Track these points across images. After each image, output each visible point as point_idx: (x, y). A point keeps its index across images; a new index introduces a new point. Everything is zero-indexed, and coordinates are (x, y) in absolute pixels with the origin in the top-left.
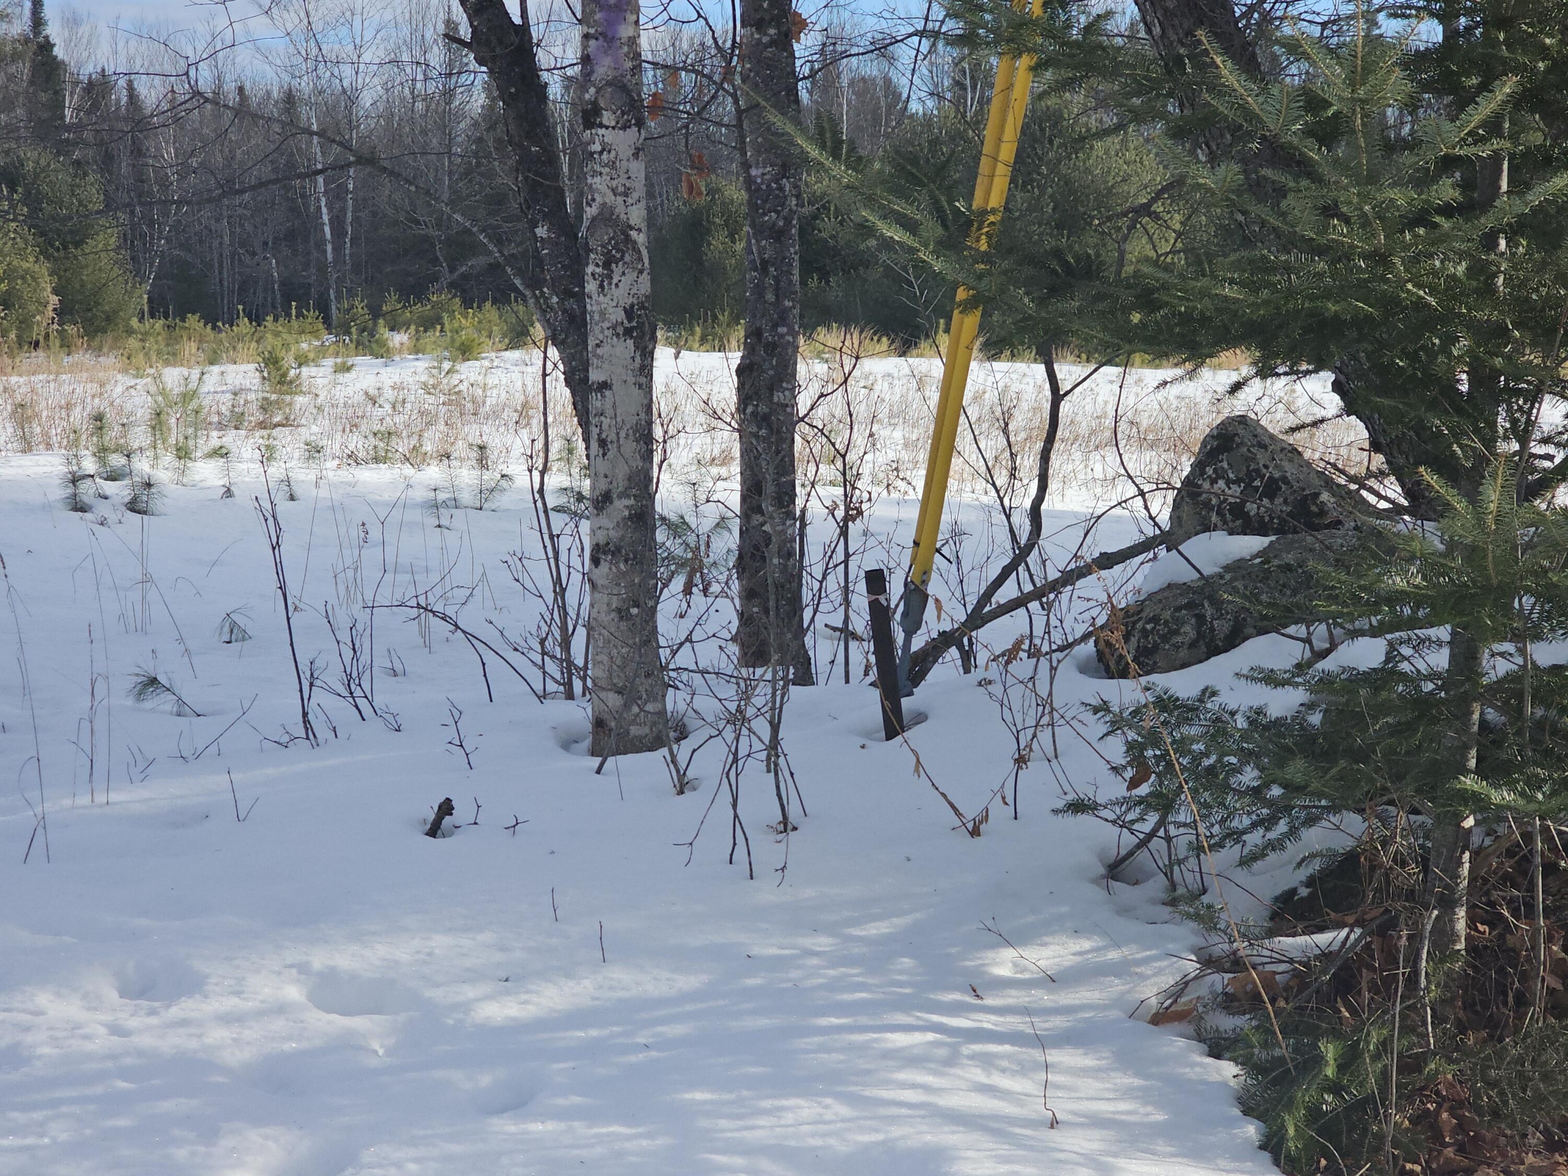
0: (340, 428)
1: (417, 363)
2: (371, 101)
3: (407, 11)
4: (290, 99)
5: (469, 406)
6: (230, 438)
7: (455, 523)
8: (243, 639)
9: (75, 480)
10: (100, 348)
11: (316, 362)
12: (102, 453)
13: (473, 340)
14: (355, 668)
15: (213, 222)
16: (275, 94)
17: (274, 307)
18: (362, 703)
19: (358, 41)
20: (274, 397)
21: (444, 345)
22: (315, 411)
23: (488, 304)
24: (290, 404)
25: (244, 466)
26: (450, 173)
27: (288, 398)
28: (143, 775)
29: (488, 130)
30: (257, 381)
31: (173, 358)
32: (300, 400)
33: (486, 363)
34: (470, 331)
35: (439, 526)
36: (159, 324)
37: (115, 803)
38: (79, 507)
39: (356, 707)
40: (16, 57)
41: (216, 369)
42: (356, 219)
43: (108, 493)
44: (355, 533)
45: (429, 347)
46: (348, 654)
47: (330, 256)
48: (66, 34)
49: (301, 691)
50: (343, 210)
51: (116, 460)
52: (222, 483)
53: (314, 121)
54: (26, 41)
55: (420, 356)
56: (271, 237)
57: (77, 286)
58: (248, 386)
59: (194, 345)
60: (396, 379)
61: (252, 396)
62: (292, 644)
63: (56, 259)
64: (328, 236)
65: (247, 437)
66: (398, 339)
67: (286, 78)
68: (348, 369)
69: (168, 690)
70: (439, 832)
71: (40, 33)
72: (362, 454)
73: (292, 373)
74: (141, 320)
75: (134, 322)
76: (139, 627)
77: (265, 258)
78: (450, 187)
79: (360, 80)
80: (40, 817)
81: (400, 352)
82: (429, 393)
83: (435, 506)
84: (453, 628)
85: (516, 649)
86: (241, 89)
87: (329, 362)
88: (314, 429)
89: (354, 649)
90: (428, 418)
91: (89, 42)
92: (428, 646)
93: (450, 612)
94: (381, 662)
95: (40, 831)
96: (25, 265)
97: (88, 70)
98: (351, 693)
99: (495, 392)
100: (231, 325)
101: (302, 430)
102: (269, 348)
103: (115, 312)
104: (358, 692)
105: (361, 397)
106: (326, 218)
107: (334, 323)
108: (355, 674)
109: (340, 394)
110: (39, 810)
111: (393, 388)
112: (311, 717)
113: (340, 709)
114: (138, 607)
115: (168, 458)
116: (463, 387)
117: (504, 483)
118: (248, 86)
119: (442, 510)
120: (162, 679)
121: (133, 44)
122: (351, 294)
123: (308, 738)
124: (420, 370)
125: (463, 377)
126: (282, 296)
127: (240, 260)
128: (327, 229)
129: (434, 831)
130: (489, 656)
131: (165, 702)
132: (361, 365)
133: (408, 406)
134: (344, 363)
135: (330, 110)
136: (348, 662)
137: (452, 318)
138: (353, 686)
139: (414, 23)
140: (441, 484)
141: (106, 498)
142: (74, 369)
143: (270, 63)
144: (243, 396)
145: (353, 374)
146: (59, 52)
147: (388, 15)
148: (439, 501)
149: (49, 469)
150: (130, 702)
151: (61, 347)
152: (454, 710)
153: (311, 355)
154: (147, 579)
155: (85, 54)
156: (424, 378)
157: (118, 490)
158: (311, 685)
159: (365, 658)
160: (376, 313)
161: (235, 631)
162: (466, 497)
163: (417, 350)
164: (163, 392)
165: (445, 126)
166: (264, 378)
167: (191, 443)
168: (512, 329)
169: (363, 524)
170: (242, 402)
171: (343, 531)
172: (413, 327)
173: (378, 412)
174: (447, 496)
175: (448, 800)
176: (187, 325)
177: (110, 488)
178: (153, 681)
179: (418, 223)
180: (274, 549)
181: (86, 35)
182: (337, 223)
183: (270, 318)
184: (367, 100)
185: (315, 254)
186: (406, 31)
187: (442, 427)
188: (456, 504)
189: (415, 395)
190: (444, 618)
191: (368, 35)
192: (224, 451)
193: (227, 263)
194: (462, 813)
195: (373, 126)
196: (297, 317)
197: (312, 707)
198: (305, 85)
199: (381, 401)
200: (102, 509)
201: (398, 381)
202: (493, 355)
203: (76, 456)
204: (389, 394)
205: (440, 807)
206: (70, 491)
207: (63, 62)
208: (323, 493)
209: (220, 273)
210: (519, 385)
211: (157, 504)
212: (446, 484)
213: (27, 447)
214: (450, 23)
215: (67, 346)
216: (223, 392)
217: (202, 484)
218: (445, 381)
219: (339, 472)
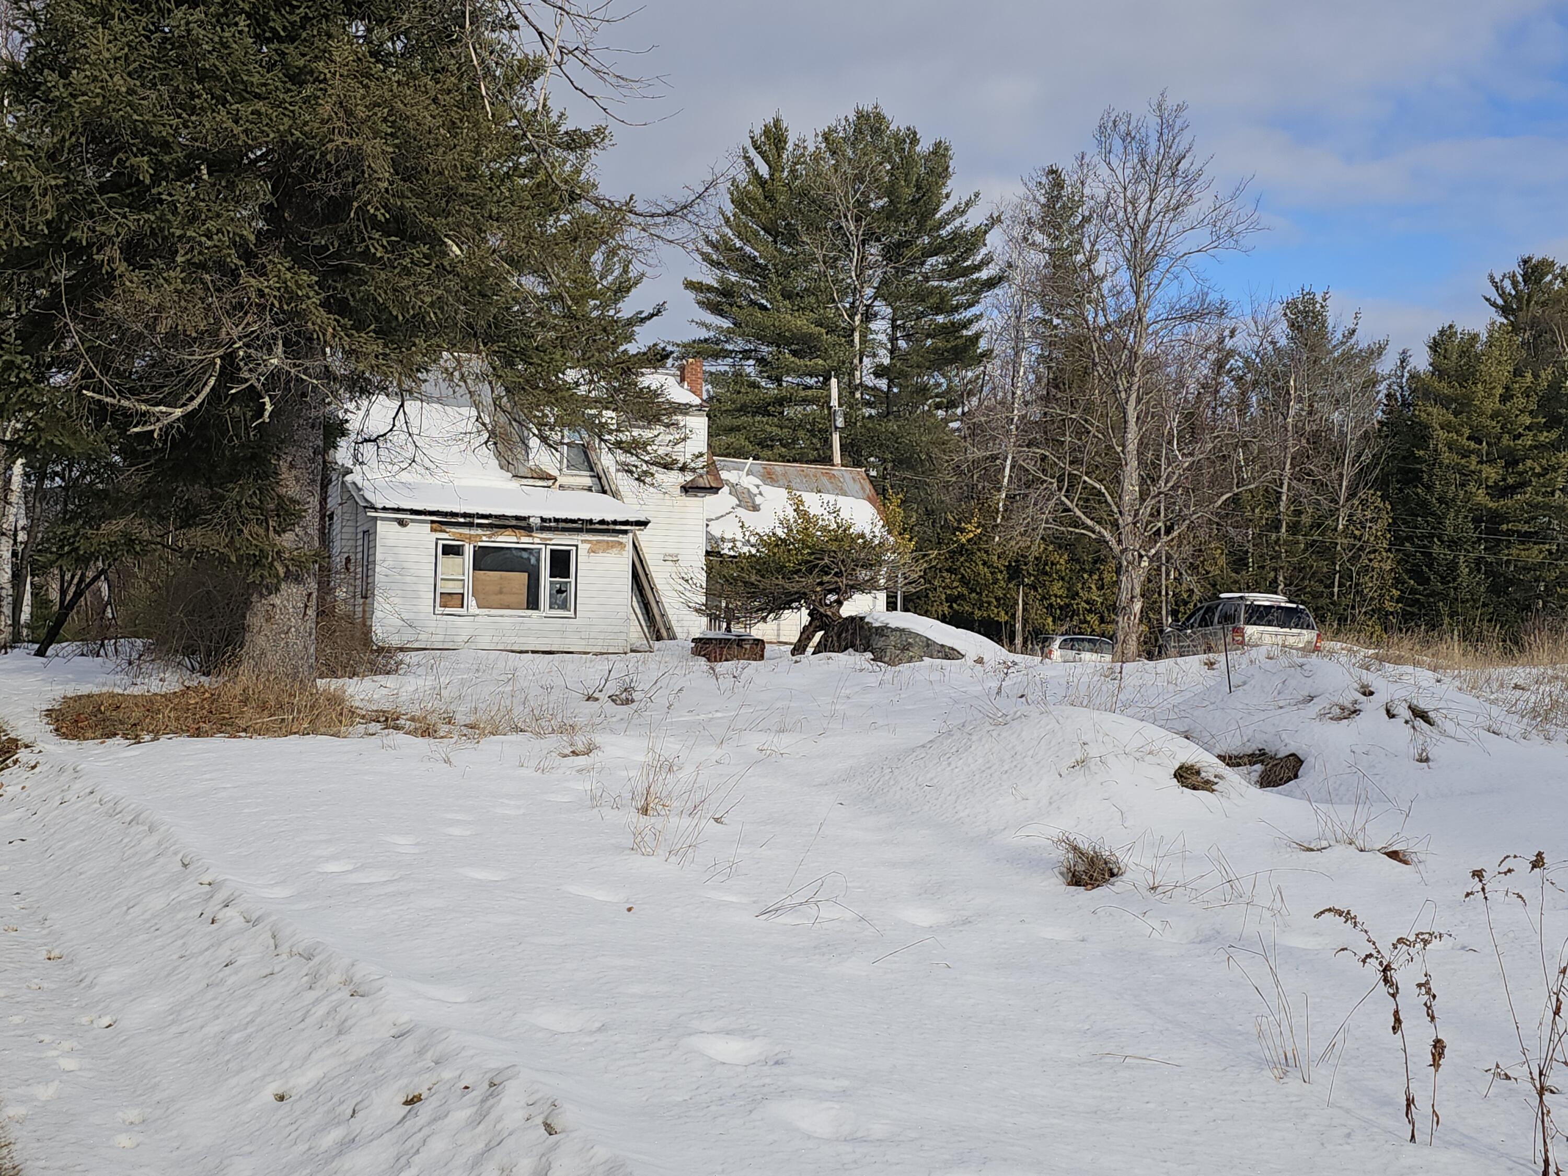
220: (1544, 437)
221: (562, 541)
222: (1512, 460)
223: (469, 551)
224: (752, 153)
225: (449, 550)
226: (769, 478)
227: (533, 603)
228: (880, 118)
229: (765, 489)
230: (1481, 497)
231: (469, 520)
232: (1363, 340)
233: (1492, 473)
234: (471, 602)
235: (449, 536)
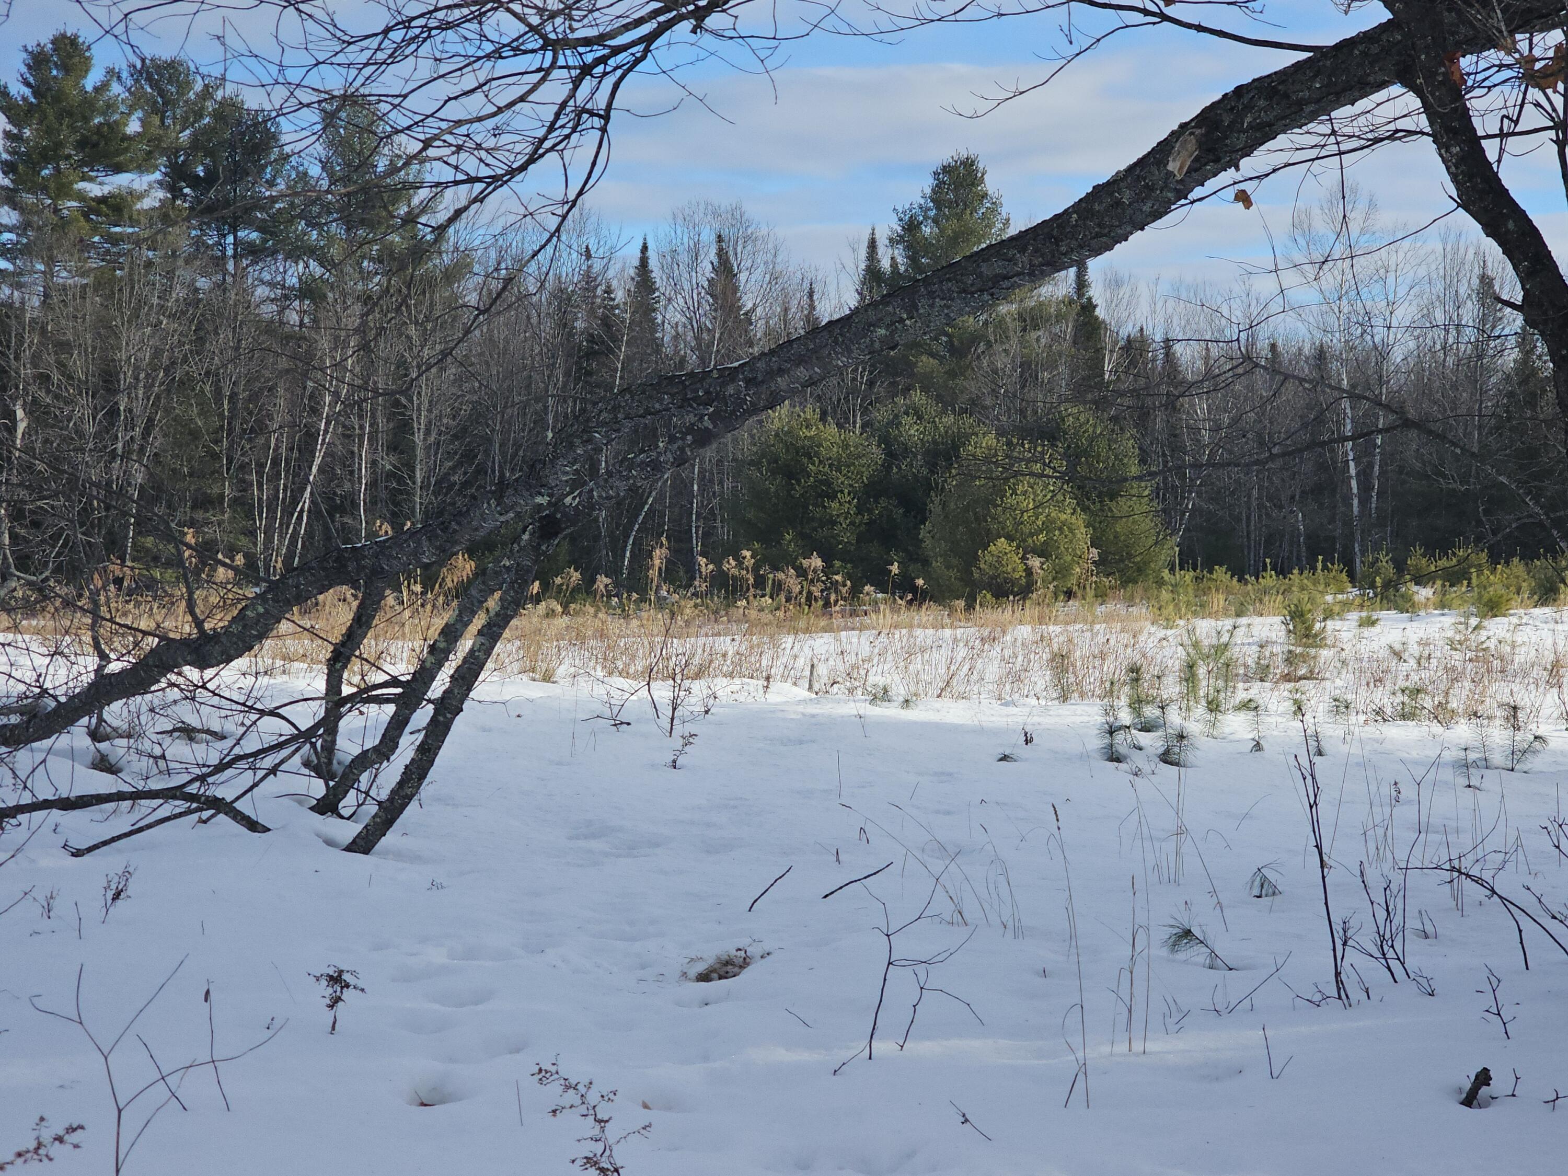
0: (1364, 682)
1: (1443, 619)
2: (1402, 357)
3: (1441, 266)
4: (1321, 355)
5: (1496, 663)
6: (1256, 691)
7: (1486, 784)
8: (1274, 894)
9: (1112, 731)
10: (1132, 598)
11: (1340, 616)
12: (1136, 704)
13: (1501, 596)
14: (1388, 929)
15: (1242, 475)
16: (1306, 351)
17: (1299, 559)
18: (1395, 965)
19: (1391, 298)
20: (1299, 650)
21: (1472, 601)
22: (1339, 665)
23: (1516, 560)
24: (1315, 657)
25: (1272, 720)
26: (1480, 427)
27: (1313, 651)
28: (1178, 1026)
29: (1520, 384)
30: (1283, 633)
31: (1202, 609)
32: (1325, 653)
33: (1514, 620)
34: (1499, 586)
35: (1469, 786)
36: (1189, 576)
37: (1151, 1053)
38: (1114, 757)
39: (1389, 968)
40: (1059, 317)
41: (1243, 621)
42: (1382, 472)
43: (1142, 744)
44: (1387, 790)
45: (1457, 602)
46: (1381, 915)
47: (1356, 509)
48: (1108, 295)
49: (1334, 950)
50: (1371, 465)
51: (1151, 712)
52: (1251, 736)
53: (1344, 376)
54: (1071, 302)
55: (1446, 611)
56: (1298, 491)
57: (1111, 537)
58: (1274, 639)
59: (1222, 597)
60: (1421, 634)
61: (1277, 649)
62: (1326, 903)
63: (1092, 512)
64: (1355, 491)
65: (1272, 690)
66: (1424, 593)
67: (1318, 335)
68: (1373, 623)
69: (1202, 942)
70: (1475, 1102)
71: (1083, 295)
72: (1388, 710)
73: (1318, 626)
74: (1172, 570)
75: (1166, 574)
76: (1172, 878)
77: (1292, 512)
78: (1479, 442)
79: (1392, 336)
80: (1081, 1062)
81: (1426, 606)
82: (1456, 649)
83: (1465, 766)
84: (1488, 893)
85: (1554, 917)
86: (1273, 347)
87: (1354, 616)
88: (1339, 683)
89: (1387, 910)
90: (1454, 675)
91: (1129, 303)
92: (1460, 908)
93: (1487, 876)
94: (1413, 923)
95: (1081, 1077)
96: (1063, 517)
97: (1128, 330)
98: (1384, 954)
99: (1523, 649)
100: (1257, 579)
101: (1328, 684)
102: (1295, 602)
103: (1146, 563)
104: (1390, 954)
105: (1384, 653)
106: (1353, 471)
107: (1359, 576)
108: (1387, 936)
109: (1365, 649)
110: (1080, 1055)
111: (1419, 643)
112: (1343, 977)
113: (1374, 971)
114: (1172, 858)
115: (1200, 710)
116: (1492, 644)
117: (1537, 745)
118: (1280, 343)
119: (1472, 770)
120: (1196, 931)
121: (1171, 303)
122: (1377, 548)
123: (1340, 998)
124: (1446, 625)
125: (1491, 633)
126: (1308, 548)
127: (1267, 514)
128: (1354, 483)
129: (1470, 1100)
130: (1526, 923)
131: (1198, 954)
132: (1386, 619)
133: (1434, 662)
134: (1369, 617)
135: (1360, 365)
136: (1381, 923)
137: (1480, 572)
138: (1386, 948)
139: (1448, 278)
140: (1471, 743)
141: (1141, 749)
142: (1108, 618)
143: (1303, 321)
144: (1269, 648)
145: (1377, 629)
146: (1100, 312)
147: (1422, 271)
148: (1470, 761)
149: (1086, 719)
150: (1164, 952)
151: (1096, 596)
152: (1492, 978)
153: (1336, 609)
154: (1180, 832)
155: (1126, 314)
156: (1450, 634)
157: (1152, 741)
158: (1345, 944)
159: (1397, 920)
160: (1400, 566)
161: (1266, 886)
162: (1498, 758)
163: (1442, 605)
164: (1196, 645)
165: (1477, 381)
166: (1290, 631)
167: (1222, 695)
168: (1540, 585)
169: (1396, 784)
170: (1268, 654)
171: (1373, 788)
172: (1439, 583)
173: (1404, 667)
174: (1478, 756)
175: (1486, 1071)
176: (1214, 577)
177: (1144, 739)
178: (1188, 933)
179: (1444, 476)
180: (1311, 807)
181: (1127, 296)
182: (1364, 476)
183: (1296, 571)
184: (1397, 355)
185: (1342, 509)
186: (1439, 287)
187: (1467, 684)
188: (1486, 764)
189: (1440, 651)
190: (1478, 881)
191: (1401, 292)
192: (1253, 705)
193: (1254, 518)
194: (1499, 1084)
195: (1402, 381)
196: (1322, 570)
197: (1346, 967)
198: (1336, 342)
199: (1406, 656)
200: (1138, 760)
201: (1425, 637)
202: (1522, 611)
203: (1112, 706)
204: (1414, 649)
205: (1477, 1077)
206: (1107, 741)
207: (1103, 321)
208: (1355, 750)
209: (1248, 526)
210: (1549, 642)
211: (1189, 756)
212: (1477, 744)
213: (1064, 697)
214: (1486, 281)
215: (1101, 596)
216: (1249, 644)
217: (1231, 737)
218: (1473, 637)
219: (1367, 728)
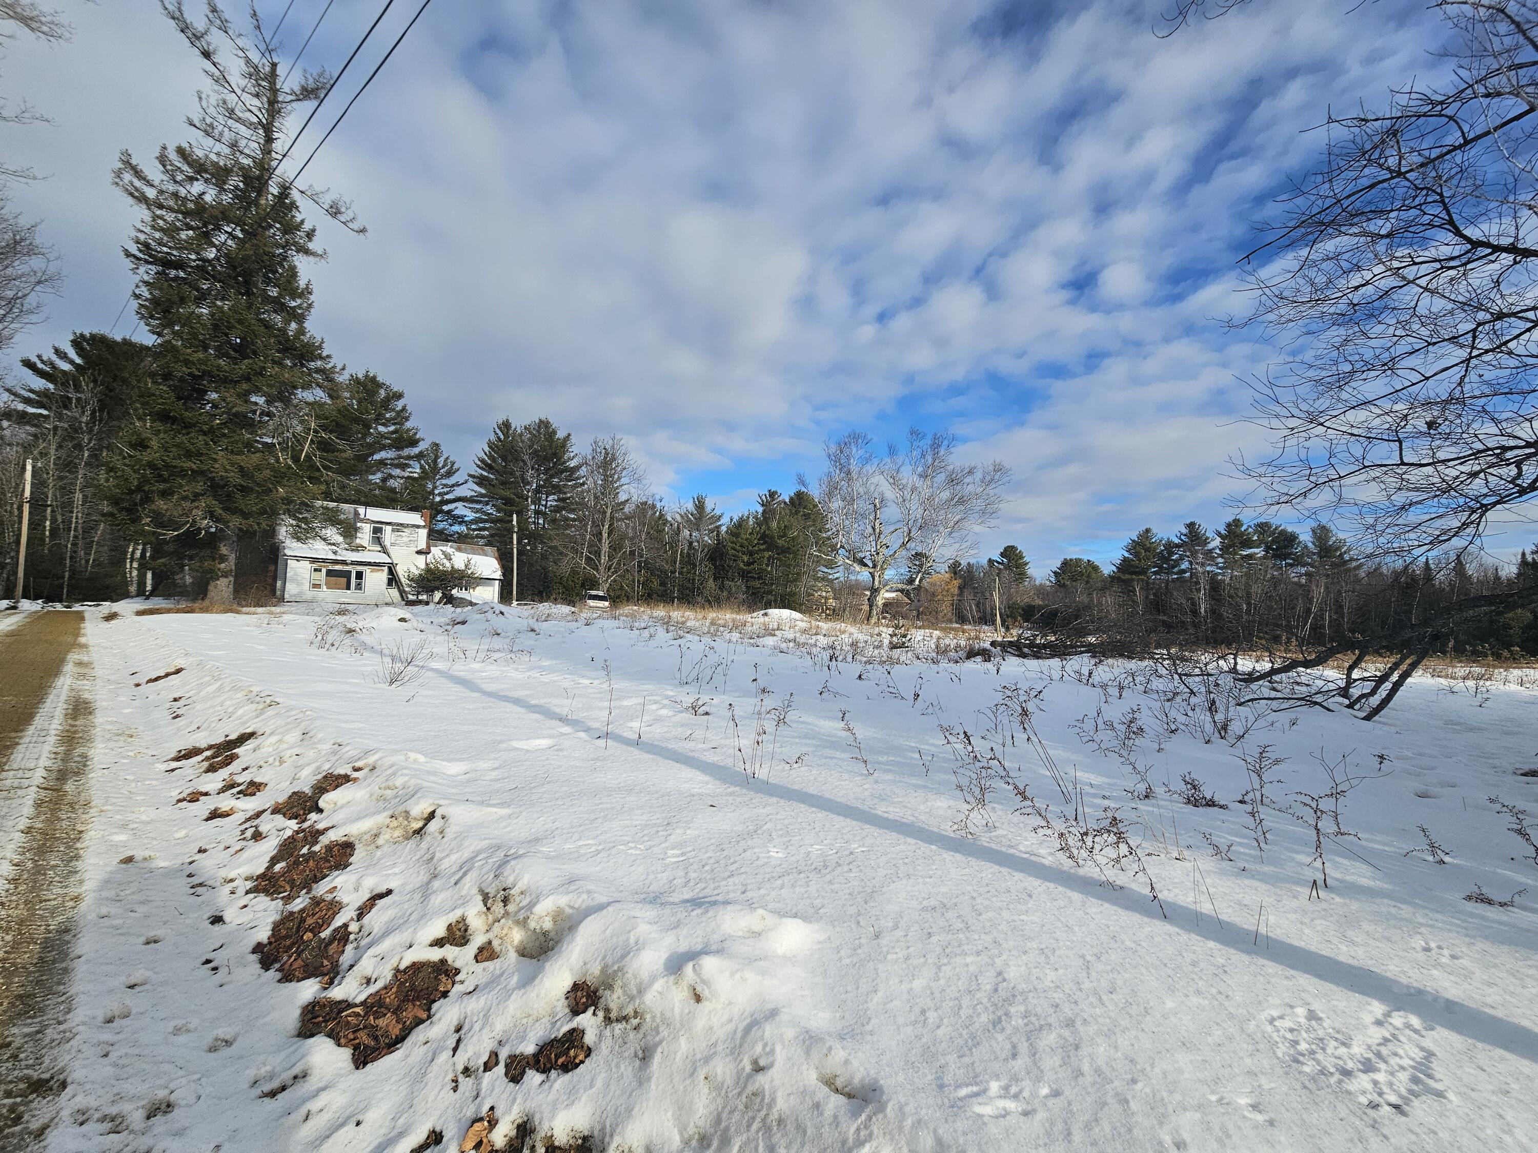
220: (762, 547)
221: (360, 568)
222: (751, 554)
223: (324, 571)
224: (498, 431)
225: (316, 570)
226: (459, 550)
227: (348, 588)
228: (548, 422)
229: (457, 554)
230: (742, 565)
231: (324, 560)
232: (717, 512)
233: (746, 558)
234: (325, 588)
235: (315, 566)
